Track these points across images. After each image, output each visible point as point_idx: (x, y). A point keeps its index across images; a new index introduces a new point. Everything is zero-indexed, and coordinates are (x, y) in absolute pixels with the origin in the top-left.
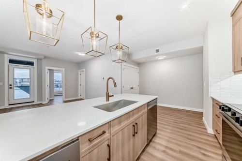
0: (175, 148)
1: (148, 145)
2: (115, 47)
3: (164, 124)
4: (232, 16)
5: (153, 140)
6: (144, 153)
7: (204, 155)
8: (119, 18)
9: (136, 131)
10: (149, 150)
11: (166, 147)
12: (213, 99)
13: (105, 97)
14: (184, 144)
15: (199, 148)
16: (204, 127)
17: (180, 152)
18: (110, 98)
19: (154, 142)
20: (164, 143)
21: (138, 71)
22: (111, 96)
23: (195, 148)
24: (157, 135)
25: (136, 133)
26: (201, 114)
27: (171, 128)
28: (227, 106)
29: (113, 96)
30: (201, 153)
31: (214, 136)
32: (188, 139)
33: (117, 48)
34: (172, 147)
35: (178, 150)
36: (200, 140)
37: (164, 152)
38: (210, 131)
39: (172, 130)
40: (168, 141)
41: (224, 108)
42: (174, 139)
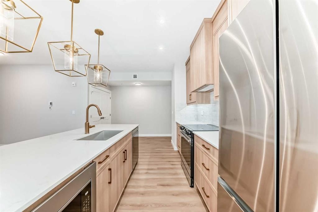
0: (155, 168)
1: (132, 173)
2: (93, 67)
3: (144, 153)
4: (186, 65)
5: (136, 168)
6: (130, 181)
7: (172, 164)
8: (99, 33)
9: (126, 158)
10: (134, 176)
11: (148, 169)
12: (177, 123)
13: (84, 128)
14: (160, 163)
15: (170, 161)
16: (172, 147)
17: (158, 169)
18: (90, 129)
19: (136, 170)
20: (146, 167)
21: (110, 95)
22: (91, 127)
23: (168, 163)
24: (139, 163)
25: (126, 159)
26: (170, 138)
27: (149, 154)
28: (183, 127)
29: (94, 126)
30: (171, 164)
31: (177, 151)
32: (163, 158)
33: (95, 68)
34: (152, 168)
35: (156, 168)
36: (169, 157)
37: (147, 173)
38: (176, 148)
39: (150, 156)
40: (149, 165)
41: (182, 128)
42: (153, 162)
